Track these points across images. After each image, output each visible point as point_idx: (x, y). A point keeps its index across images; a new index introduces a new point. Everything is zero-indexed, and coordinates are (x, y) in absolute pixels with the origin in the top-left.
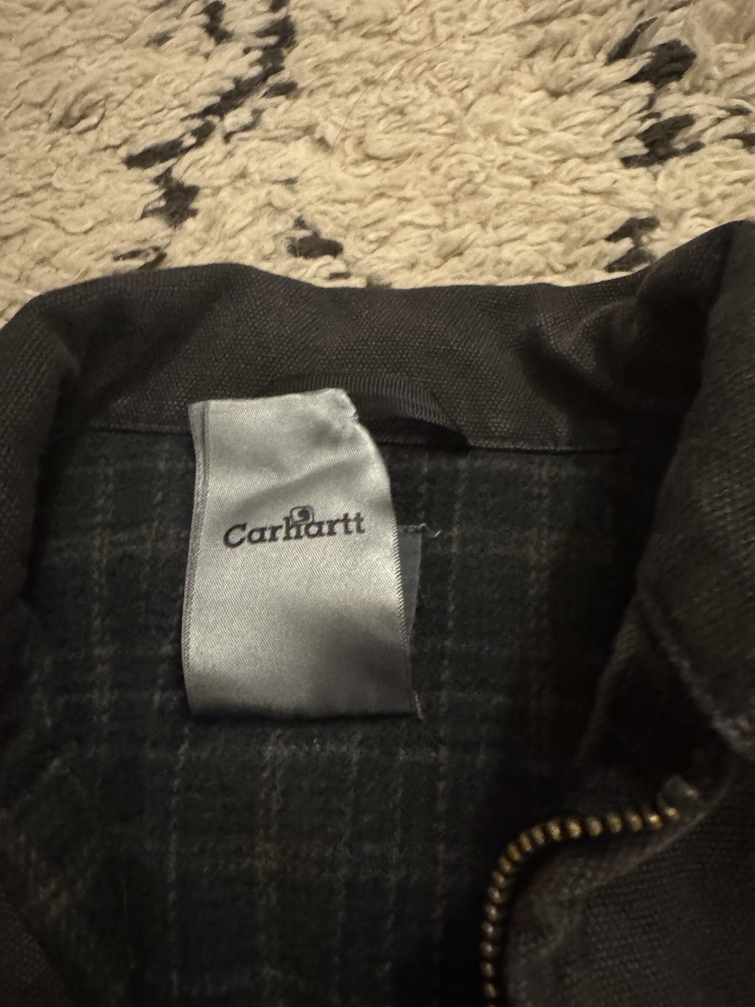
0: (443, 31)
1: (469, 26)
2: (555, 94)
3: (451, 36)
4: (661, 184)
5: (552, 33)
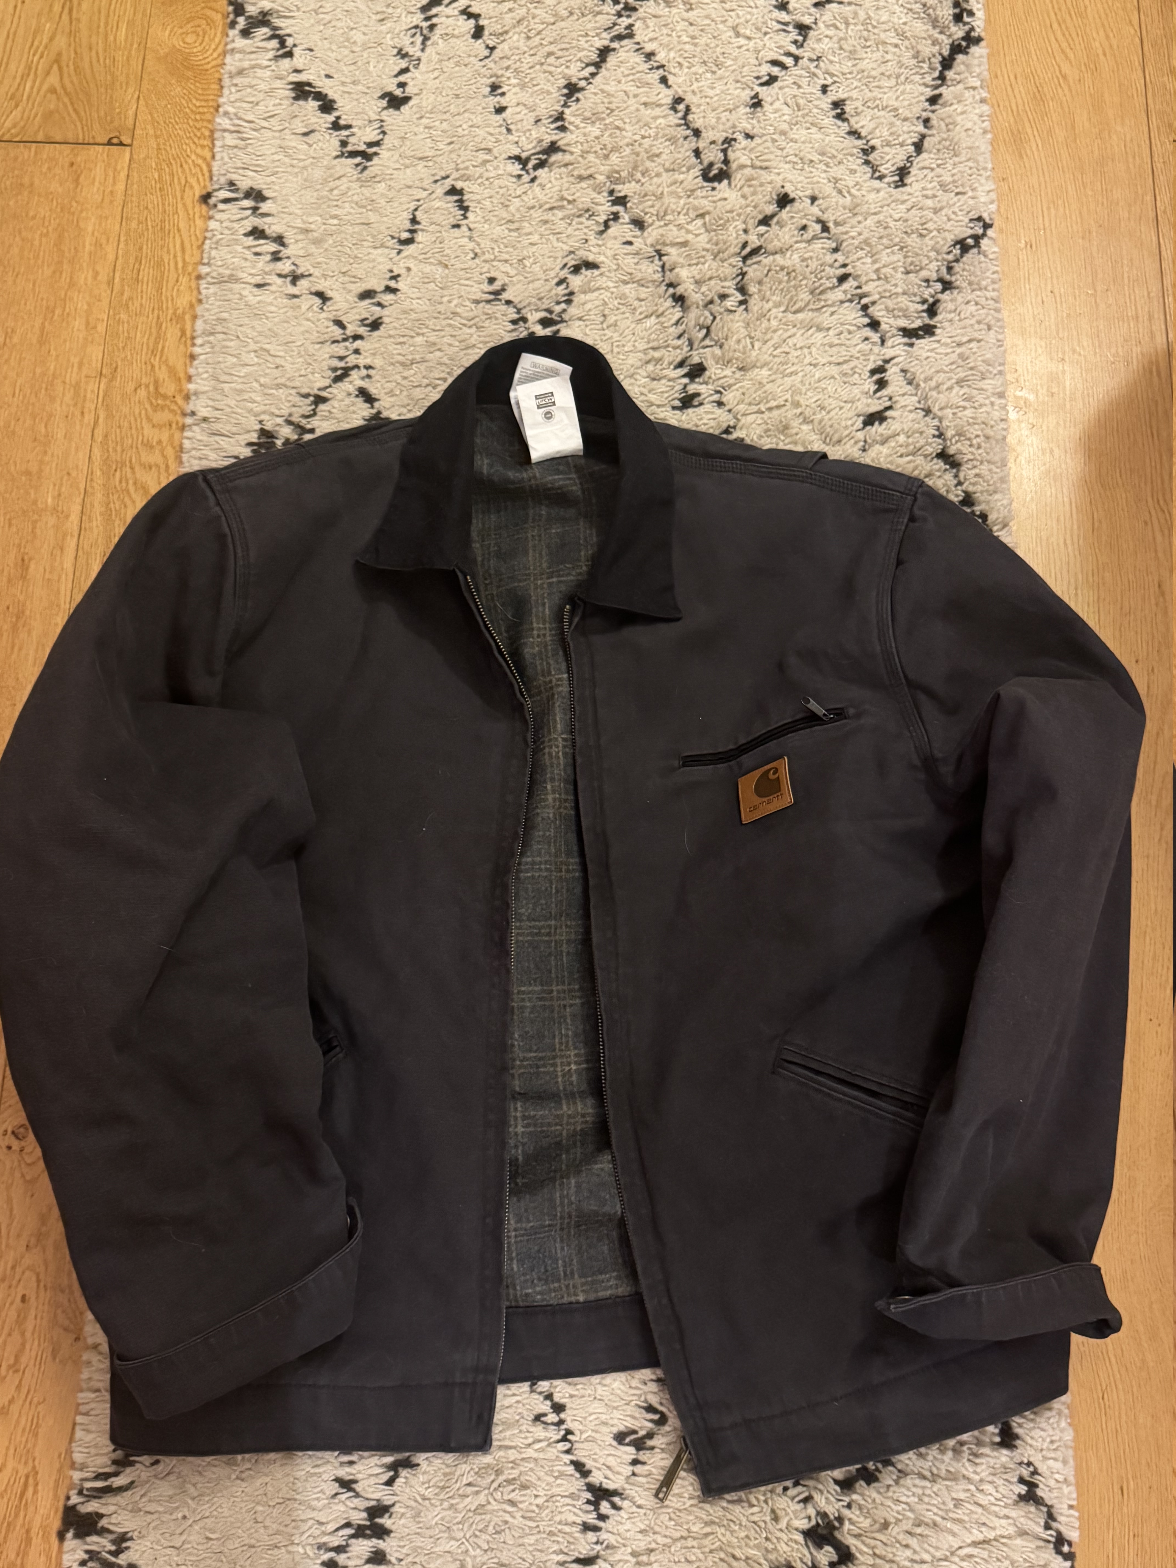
0: (616, 350)
1: (626, 349)
2: (654, 379)
3: (618, 353)
4: (684, 417)
5: (657, 354)
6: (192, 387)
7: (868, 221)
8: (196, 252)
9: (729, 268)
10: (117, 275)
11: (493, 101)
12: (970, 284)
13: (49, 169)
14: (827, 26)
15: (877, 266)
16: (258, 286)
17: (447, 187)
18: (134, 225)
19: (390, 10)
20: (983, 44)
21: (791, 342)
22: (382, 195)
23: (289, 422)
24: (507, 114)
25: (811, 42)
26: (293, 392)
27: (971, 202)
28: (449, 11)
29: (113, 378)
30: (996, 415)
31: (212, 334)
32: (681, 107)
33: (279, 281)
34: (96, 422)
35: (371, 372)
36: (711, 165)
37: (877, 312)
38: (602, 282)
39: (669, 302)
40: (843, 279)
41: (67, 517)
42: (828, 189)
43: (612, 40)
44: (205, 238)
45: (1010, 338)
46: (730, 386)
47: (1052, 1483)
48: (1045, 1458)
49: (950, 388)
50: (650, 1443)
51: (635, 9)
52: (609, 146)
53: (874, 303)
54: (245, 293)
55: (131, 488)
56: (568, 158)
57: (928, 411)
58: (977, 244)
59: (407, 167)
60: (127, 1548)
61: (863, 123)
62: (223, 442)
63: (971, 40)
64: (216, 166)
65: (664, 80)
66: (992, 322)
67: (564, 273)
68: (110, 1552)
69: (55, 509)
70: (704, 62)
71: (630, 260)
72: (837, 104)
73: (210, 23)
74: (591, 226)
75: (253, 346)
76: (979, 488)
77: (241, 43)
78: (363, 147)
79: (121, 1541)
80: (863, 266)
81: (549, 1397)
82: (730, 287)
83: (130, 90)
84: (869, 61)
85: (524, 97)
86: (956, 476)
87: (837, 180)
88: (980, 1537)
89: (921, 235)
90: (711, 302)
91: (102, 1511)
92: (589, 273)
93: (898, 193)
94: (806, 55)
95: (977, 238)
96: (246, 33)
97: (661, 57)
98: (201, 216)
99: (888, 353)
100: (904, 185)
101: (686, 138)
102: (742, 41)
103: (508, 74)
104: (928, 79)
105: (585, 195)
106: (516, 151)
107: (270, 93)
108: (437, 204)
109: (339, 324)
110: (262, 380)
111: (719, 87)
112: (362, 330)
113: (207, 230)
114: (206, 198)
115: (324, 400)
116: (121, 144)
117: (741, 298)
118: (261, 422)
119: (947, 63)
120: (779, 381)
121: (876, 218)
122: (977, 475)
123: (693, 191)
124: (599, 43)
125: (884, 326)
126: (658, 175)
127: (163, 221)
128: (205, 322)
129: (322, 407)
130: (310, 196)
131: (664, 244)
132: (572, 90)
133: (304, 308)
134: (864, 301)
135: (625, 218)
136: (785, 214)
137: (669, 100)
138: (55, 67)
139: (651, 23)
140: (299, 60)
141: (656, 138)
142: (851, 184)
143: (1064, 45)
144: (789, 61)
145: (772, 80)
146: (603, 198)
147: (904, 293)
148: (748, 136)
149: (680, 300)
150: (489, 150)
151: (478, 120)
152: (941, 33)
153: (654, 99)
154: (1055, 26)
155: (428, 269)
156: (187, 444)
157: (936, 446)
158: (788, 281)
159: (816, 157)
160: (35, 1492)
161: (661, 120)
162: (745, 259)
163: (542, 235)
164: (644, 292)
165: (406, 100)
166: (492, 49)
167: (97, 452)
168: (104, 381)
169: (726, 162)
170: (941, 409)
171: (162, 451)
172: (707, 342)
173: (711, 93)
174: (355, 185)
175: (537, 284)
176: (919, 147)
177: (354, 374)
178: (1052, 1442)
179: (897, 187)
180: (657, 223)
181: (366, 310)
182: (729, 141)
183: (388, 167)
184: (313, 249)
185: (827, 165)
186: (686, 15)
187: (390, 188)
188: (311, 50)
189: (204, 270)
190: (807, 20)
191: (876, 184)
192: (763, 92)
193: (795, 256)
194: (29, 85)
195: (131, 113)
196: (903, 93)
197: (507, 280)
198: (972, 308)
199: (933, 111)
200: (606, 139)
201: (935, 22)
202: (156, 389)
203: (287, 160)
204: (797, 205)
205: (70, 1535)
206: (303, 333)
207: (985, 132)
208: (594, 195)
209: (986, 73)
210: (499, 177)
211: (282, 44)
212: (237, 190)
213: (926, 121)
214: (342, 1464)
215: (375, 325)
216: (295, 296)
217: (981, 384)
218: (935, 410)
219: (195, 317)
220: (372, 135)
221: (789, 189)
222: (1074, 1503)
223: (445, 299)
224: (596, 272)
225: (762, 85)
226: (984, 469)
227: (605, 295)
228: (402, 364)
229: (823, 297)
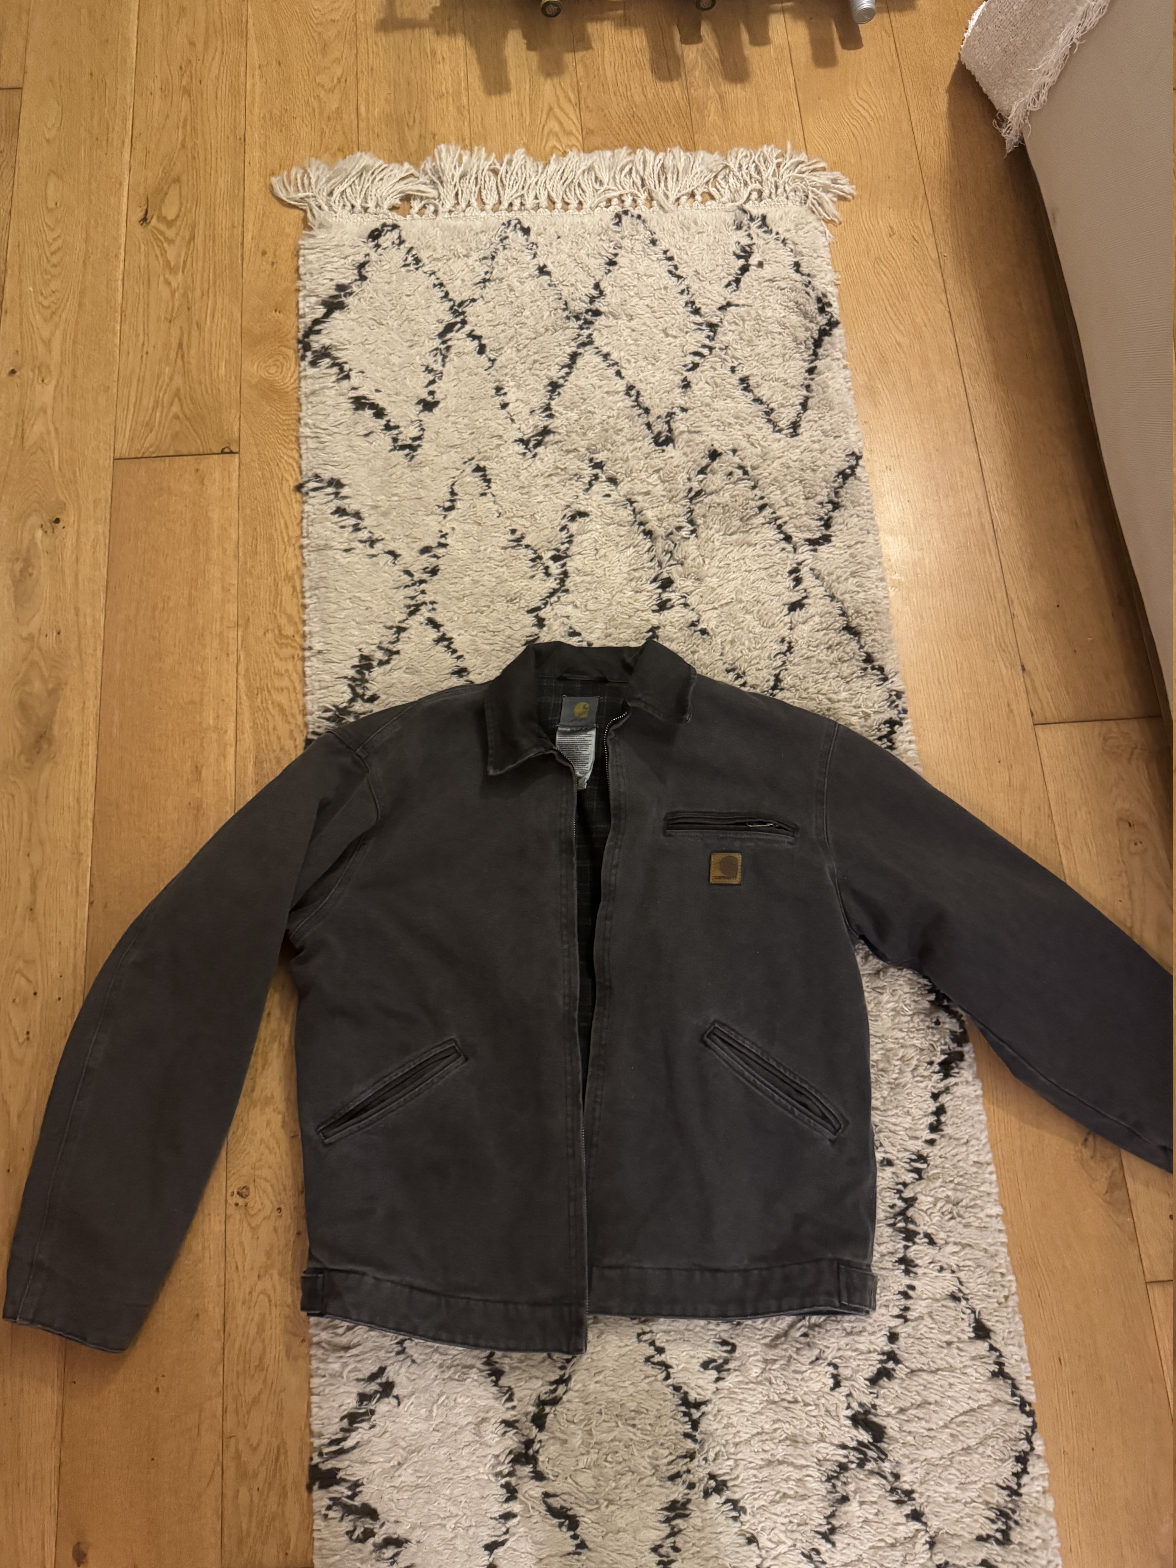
2: (637, 592)
4: (661, 617)
5: (637, 574)
6: (307, 629)
7: (775, 464)
8: (297, 529)
9: (680, 508)
10: (241, 549)
11: (499, 400)
12: (852, 502)
13: (181, 476)
14: (730, 324)
15: (784, 496)
16: (347, 551)
17: (474, 467)
18: (248, 511)
19: (416, 338)
20: (840, 326)
21: (730, 556)
22: (428, 476)
23: (380, 648)
24: (510, 408)
25: (719, 336)
26: (381, 625)
27: (846, 442)
28: (459, 335)
29: (247, 627)
30: (881, 594)
31: (316, 589)
32: (633, 392)
33: (361, 546)
34: (238, 660)
35: (435, 606)
36: (660, 433)
37: (789, 529)
38: (591, 526)
39: (641, 536)
40: (762, 508)
41: (226, 732)
42: (744, 443)
43: (578, 347)
44: (302, 518)
45: (884, 537)
46: (691, 592)
47: (1013, 1362)
48: (1006, 1345)
49: (847, 579)
50: (726, 1367)
51: (592, 323)
52: (586, 426)
53: (785, 523)
54: (337, 556)
55: (270, 706)
56: (557, 437)
57: (833, 597)
58: (853, 473)
59: (442, 454)
60: (360, 1492)
61: (763, 392)
62: (335, 667)
63: (833, 324)
64: (304, 464)
65: (618, 373)
66: (871, 528)
67: (564, 522)
68: (348, 1497)
69: (216, 727)
70: (646, 358)
71: (610, 508)
72: (743, 380)
73: (286, 357)
74: (578, 487)
75: (349, 595)
76: (876, 649)
77: (311, 371)
78: (409, 442)
79: (355, 1486)
80: (775, 497)
81: (652, 1343)
82: (683, 521)
83: (233, 411)
84: (762, 345)
85: (520, 395)
86: (859, 642)
87: (749, 436)
88: (967, 1408)
89: (813, 470)
90: (671, 533)
91: (339, 1466)
92: (582, 520)
93: (793, 441)
94: (717, 345)
95: (853, 468)
96: (313, 364)
97: (614, 356)
98: (297, 501)
99: (801, 558)
100: (797, 435)
101: (639, 415)
102: (671, 340)
103: (507, 379)
104: (805, 356)
105: (573, 464)
106: (520, 435)
107: (336, 406)
108: (468, 479)
109: (408, 573)
110: (358, 619)
111: (658, 375)
112: (425, 576)
113: (303, 512)
114: (299, 488)
115: (404, 629)
116: (231, 452)
117: (692, 528)
118: (360, 650)
119: (818, 343)
120: (725, 586)
121: (781, 461)
122: (873, 640)
123: (649, 454)
124: (569, 350)
125: (795, 539)
126: (623, 444)
127: (269, 507)
128: (311, 580)
129: (403, 635)
130: (376, 481)
131: (633, 494)
132: (554, 387)
133: (381, 564)
134: (779, 522)
135: (603, 477)
136: (715, 465)
137: (624, 388)
138: (176, 400)
139: (605, 332)
140: (355, 380)
141: (618, 418)
142: (760, 437)
143: (897, 322)
144: (705, 351)
145: (695, 366)
146: (585, 465)
147: (806, 514)
148: (684, 410)
149: (649, 533)
150: (500, 437)
151: (489, 414)
152: (811, 321)
153: (614, 388)
154: (889, 308)
155: (467, 527)
156: (308, 671)
157: (841, 622)
158: (724, 513)
159: (733, 421)
160: (286, 1457)
161: (620, 404)
162: (691, 499)
163: (545, 496)
164: (623, 531)
165: (436, 403)
166: (493, 361)
167: (242, 682)
168: (240, 629)
169: (670, 430)
170: (842, 594)
171: (290, 677)
172: (672, 562)
173: (652, 380)
174: (407, 471)
175: (546, 532)
176: (804, 406)
177: (423, 609)
178: (1010, 1332)
179: (792, 436)
180: (627, 480)
181: (426, 561)
182: (670, 415)
183: (429, 455)
184: (382, 520)
185: (741, 425)
186: (629, 324)
187: (433, 470)
188: (362, 372)
189: (305, 542)
190: (715, 320)
191: (778, 435)
192: (690, 375)
193: (727, 495)
194: (158, 414)
195: (236, 428)
196: (789, 367)
197: (524, 530)
198: (855, 520)
199: (812, 379)
200: (583, 421)
201: (805, 315)
202: (280, 631)
203: (355, 455)
204: (723, 457)
205: (315, 1487)
206: (383, 582)
207: (850, 390)
208: (579, 463)
209: (845, 348)
210: (510, 455)
211: (342, 370)
212: (321, 481)
213: (808, 387)
214: (508, 1409)
215: (434, 571)
216: (374, 556)
217: (868, 574)
218: (838, 595)
219: (302, 577)
220: (414, 432)
221: (717, 446)
222: (1029, 1375)
223: (482, 548)
224: (587, 519)
225: (689, 370)
226: (877, 635)
227: (595, 535)
228: (458, 599)
229: (750, 522)
